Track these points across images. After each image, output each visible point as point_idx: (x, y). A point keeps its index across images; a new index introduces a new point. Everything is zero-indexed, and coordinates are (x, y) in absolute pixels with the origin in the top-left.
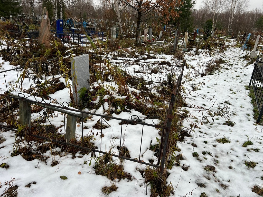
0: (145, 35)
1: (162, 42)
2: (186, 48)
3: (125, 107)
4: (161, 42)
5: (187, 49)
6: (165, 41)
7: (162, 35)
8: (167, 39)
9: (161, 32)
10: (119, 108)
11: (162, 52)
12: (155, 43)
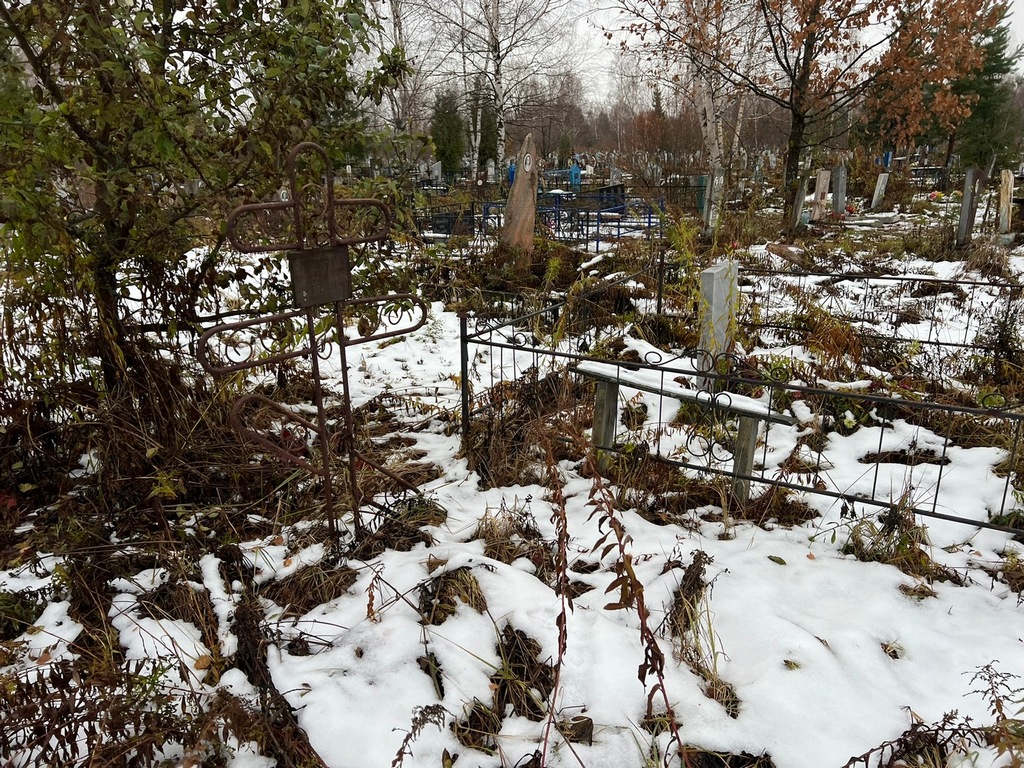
0: (819, 196)
1: (890, 215)
2: (1006, 233)
3: (873, 413)
4: (884, 215)
5: (1012, 236)
6: (900, 211)
7: (888, 191)
8: (909, 202)
9: (882, 178)
10: (849, 415)
11: (909, 250)
12: (864, 221)
